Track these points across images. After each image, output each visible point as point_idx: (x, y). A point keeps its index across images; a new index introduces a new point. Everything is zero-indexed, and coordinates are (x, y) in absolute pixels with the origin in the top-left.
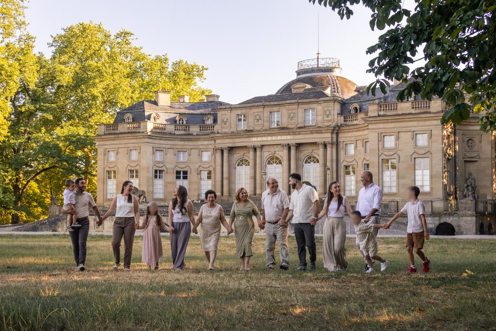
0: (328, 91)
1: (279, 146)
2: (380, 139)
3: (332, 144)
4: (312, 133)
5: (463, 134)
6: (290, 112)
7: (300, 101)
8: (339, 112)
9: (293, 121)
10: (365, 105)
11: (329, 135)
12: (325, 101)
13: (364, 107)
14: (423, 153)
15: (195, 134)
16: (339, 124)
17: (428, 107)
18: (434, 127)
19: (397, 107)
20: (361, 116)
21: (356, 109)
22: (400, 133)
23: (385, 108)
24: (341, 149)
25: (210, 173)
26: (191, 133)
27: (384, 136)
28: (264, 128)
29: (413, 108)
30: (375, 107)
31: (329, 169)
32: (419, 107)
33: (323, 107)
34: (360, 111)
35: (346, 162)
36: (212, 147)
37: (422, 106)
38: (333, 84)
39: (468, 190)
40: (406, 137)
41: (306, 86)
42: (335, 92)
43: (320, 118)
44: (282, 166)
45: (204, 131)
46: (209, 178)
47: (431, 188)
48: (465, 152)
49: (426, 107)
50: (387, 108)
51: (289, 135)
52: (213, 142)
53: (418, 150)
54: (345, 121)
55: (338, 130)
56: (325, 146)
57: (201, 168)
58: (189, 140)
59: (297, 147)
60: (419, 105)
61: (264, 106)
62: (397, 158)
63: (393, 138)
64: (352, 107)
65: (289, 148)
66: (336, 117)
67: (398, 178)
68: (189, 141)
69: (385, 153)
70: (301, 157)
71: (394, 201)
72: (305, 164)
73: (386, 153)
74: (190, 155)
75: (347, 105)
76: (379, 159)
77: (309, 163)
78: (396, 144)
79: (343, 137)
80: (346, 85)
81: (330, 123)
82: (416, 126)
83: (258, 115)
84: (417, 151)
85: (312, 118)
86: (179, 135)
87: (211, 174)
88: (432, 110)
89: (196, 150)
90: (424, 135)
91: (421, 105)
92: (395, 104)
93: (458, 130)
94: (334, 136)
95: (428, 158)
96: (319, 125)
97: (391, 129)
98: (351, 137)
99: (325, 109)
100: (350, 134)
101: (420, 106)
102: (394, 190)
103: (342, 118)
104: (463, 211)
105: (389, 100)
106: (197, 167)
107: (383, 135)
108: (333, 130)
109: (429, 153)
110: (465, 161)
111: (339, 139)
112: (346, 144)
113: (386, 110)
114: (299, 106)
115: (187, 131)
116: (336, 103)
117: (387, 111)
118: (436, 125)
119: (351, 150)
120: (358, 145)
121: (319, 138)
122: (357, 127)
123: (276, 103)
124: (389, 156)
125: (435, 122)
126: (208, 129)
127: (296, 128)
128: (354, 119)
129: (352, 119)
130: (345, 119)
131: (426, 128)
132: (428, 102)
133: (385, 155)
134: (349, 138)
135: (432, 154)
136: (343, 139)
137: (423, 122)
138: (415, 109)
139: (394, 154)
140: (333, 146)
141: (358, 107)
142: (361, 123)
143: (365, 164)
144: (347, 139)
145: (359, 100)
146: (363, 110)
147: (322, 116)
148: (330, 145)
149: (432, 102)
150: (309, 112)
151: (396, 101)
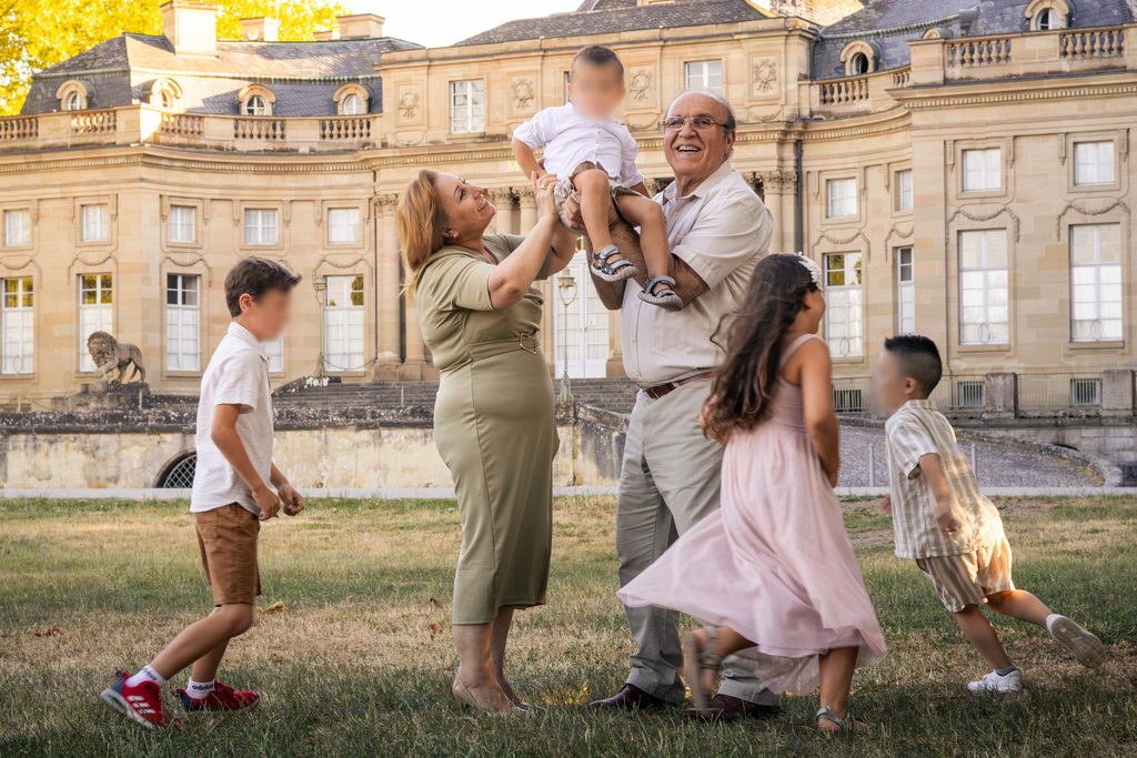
2: (950, 162)
3: (781, 180)
6: (634, 70)
7: (667, 34)
8: (805, 71)
9: (643, 104)
10: (894, 45)
11: (772, 150)
12: (756, 34)
13: (891, 53)
14: (1100, 208)
15: (304, 149)
16: (805, 113)
17: (1115, 52)
18: (1136, 119)
19: (1008, 51)
20: (880, 84)
21: (862, 61)
22: (1022, 143)
23: (967, 56)
24: (812, 199)
25: (358, 283)
26: (289, 146)
27: (964, 151)
29: (1065, 54)
30: (935, 52)
32: (1084, 52)
33: (751, 55)
34: (876, 68)
36: (364, 194)
37: (1097, 46)
40: (1040, 154)
43: (737, 92)
45: (335, 140)
46: (358, 299)
47: (1128, 329)
49: (1111, 50)
50: (976, 56)
52: (367, 178)
53: (1080, 199)
54: (825, 101)
55: (801, 133)
57: (326, 269)
58: (286, 170)
60: (1084, 44)
61: (544, 52)
62: (1010, 225)
63: (996, 157)
64: (847, 54)
66: (793, 86)
67: (1015, 293)
68: (286, 173)
69: (967, 209)
71: (1004, 375)
73: (973, 210)
74: (287, 223)
75: (829, 46)
78: (1006, 179)
79: (819, 156)
81: (776, 109)
82: (1074, 118)
83: (522, 83)
84: (1078, 203)
86: (249, 153)
87: (362, 287)
88: (1130, 59)
89: (309, 206)
90: (1101, 145)
91: (1093, 43)
92: (1003, 42)
94: (789, 152)
95: (1118, 227)
97: (989, 128)
98: (845, 156)
99: (757, 61)
100: (841, 147)
101: (1087, 47)
102: (1001, 337)
103: (816, 91)
105: (981, 27)
106: (313, 265)
107: (960, 147)
108: (785, 133)
109: (1118, 209)
111: (804, 163)
112: (828, 180)
113: (972, 61)
114: (667, 51)
115: (278, 139)
116: (794, 40)
117: (976, 64)
119: (847, 199)
120: (870, 185)
121: (738, 161)
122: (867, 120)
123: (584, 41)
124: (983, 220)
126: (350, 131)
127: (655, 126)
128: (857, 94)
129: (850, 95)
130: (825, 93)
131: (1108, 123)
132: (1115, 33)
133: (968, 216)
134: (840, 161)
135: (1128, 211)
136: (820, 162)
137: (1099, 102)
138: (1070, 56)
139: (999, 213)
140: (786, 185)
141: (869, 54)
142: (881, 109)
143: (896, 248)
144: (832, 161)
145: (871, 29)
146: (888, 62)
147: (746, 85)
148: (775, 185)
149: (1131, 34)
150: (702, 72)
151: (1006, 29)
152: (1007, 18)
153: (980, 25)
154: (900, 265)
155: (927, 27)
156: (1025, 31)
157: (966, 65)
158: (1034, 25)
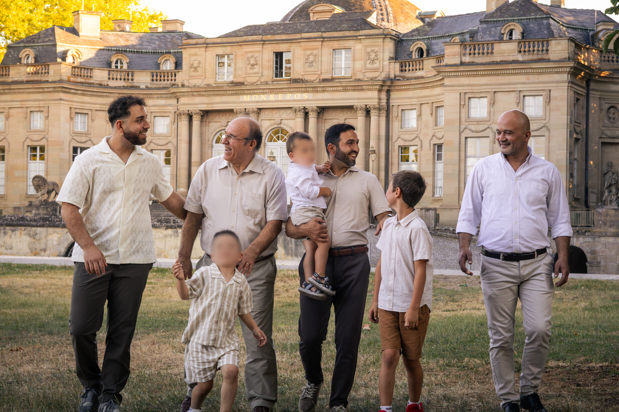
0: (373, 19)
1: (289, 111)
2: (462, 103)
3: (379, 109)
4: (345, 89)
5: (600, 98)
6: (308, 52)
7: (325, 35)
8: (392, 55)
9: (312, 69)
10: (437, 44)
11: (375, 94)
12: (369, 36)
13: (435, 48)
14: (535, 128)
15: (143, 86)
16: (392, 76)
17: (545, 52)
18: (555, 85)
19: (493, 49)
20: (429, 63)
21: (421, 51)
22: (498, 95)
23: (472, 51)
24: (394, 119)
25: (168, 154)
26: (135, 84)
27: (469, 98)
28: (263, 80)
29: (520, 52)
30: (457, 49)
31: (374, 152)
32: (529, 51)
33: (366, 47)
34: (428, 55)
36: (172, 109)
37: (536, 48)
38: (380, 6)
39: (610, 191)
40: (507, 101)
41: (334, 10)
42: (383, 20)
43: (359, 65)
45: (158, 82)
46: (168, 162)
48: (603, 129)
49: (543, 50)
50: (477, 51)
51: (307, 92)
52: (174, 101)
54: (402, 71)
55: (390, 86)
56: (368, 112)
57: (152, 146)
59: (318, 113)
60: (529, 47)
61: (264, 42)
62: (491, 135)
63: (485, 101)
64: (413, 48)
65: (306, 115)
66: (386, 63)
69: (470, 127)
73: (473, 128)
75: (405, 43)
76: (460, 136)
78: (489, 113)
79: (398, 98)
80: (401, 8)
81: (377, 74)
82: (524, 83)
83: (252, 57)
85: (345, 64)
86: (115, 88)
87: (170, 156)
88: (552, 56)
90: (537, 97)
91: (534, 47)
92: (490, 45)
93: (593, 90)
94: (384, 95)
95: (544, 137)
96: (358, 77)
97: (482, 87)
98: (411, 98)
99: (369, 49)
100: (410, 94)
101: (531, 49)
103: (397, 65)
104: (601, 228)
105: (479, 37)
107: (468, 96)
108: (382, 86)
109: (544, 129)
110: (603, 143)
111: (391, 101)
112: (402, 110)
113: (475, 54)
114: (325, 43)
115: (130, 81)
116: (388, 40)
117: (476, 55)
118: (558, 82)
119: (412, 119)
120: (423, 113)
121: (358, 99)
122: (422, 81)
123: (284, 37)
124: (478, 132)
125: (557, 77)
126: (166, 78)
127: (318, 80)
128: (418, 67)
129: (414, 68)
130: (402, 67)
131: (540, 86)
132: (545, 43)
133: (470, 130)
134: (409, 100)
135: (549, 130)
136: (398, 101)
137: (537, 76)
138: (522, 53)
139: (486, 129)
140: (381, 112)
141: (424, 48)
142: (429, 75)
143: (435, 145)
144: (405, 101)
145: (426, 35)
146: (434, 52)
147: (363, 61)
148: (377, 111)
149: (553, 43)
150: (341, 55)
151: (492, 39)
152: (493, 33)
153: (479, 36)
154: (436, 153)
155: (453, 36)
156: (501, 40)
157: (472, 56)
158: (505, 37)
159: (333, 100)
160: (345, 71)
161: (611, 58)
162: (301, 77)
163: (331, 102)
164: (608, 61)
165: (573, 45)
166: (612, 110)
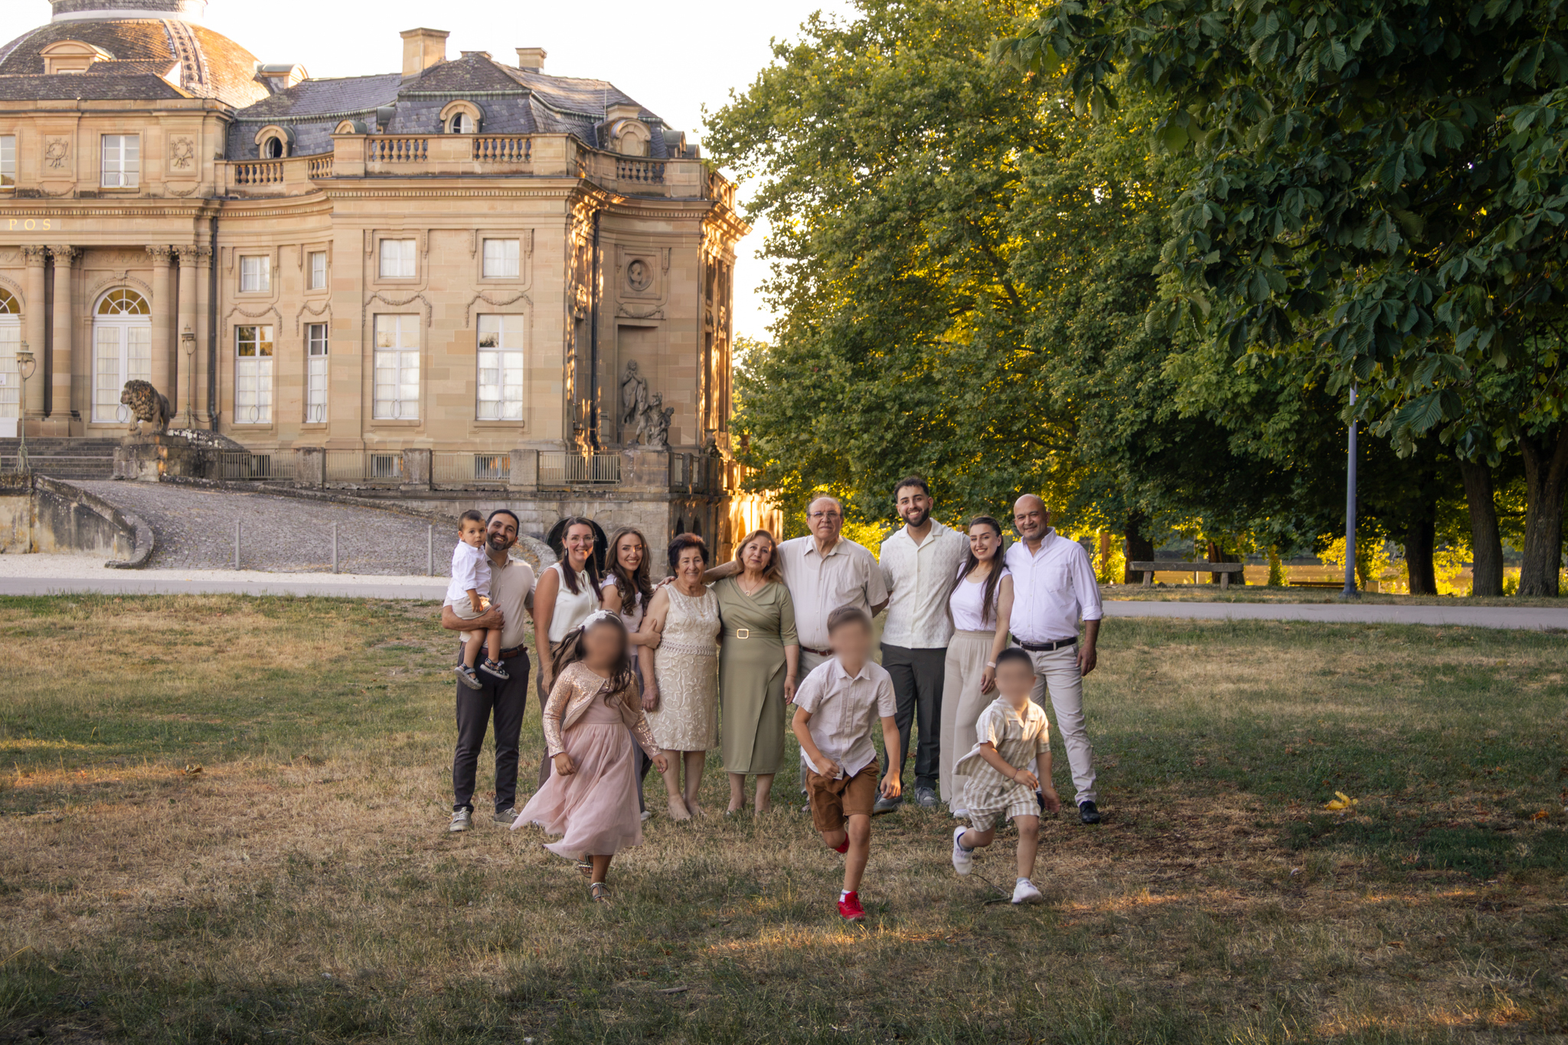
0: (173, 77)
1: (12, 253)
2: (368, 249)
3: (197, 254)
4: (129, 214)
5: (616, 245)
6: (51, 139)
7: (85, 105)
8: (220, 151)
9: (59, 171)
10: (308, 132)
11: (189, 224)
12: (174, 112)
13: (304, 139)
14: (506, 299)
16: (221, 191)
17: (522, 159)
18: (542, 220)
19: (425, 150)
20: (295, 169)
21: (276, 146)
22: (436, 235)
23: (386, 152)
24: (226, 273)
27: (381, 240)
29: (477, 156)
30: (353, 146)
31: (186, 337)
32: (494, 156)
33: (168, 132)
34: (290, 154)
35: (242, 313)
37: (507, 151)
38: (185, 51)
39: (648, 419)
40: (452, 247)
41: (94, 54)
42: (190, 78)
43: (154, 167)
44: (22, 318)
47: (529, 410)
48: (622, 301)
49: (519, 155)
50: (395, 152)
51: (50, 216)
53: (487, 291)
54: (240, 181)
55: (217, 210)
56: (174, 259)
59: (75, 258)
60: (494, 148)
62: (423, 310)
63: (411, 247)
64: (262, 137)
65: (48, 261)
66: (210, 165)
67: (426, 374)
69: (384, 294)
70: (87, 292)
71: (421, 451)
72: (99, 317)
73: (389, 296)
75: (244, 128)
76: (364, 311)
77: (115, 311)
78: (420, 268)
79: (232, 233)
80: (225, 57)
81: (192, 186)
82: (485, 216)
84: (486, 293)
85: (126, 164)
88: (537, 166)
90: (508, 242)
91: (503, 148)
92: (420, 142)
93: (605, 230)
94: (205, 228)
95: (521, 318)
96: (152, 191)
97: (405, 220)
98: (258, 234)
99: (175, 138)
100: (257, 226)
101: (498, 152)
102: (411, 413)
103: (231, 171)
104: (632, 484)
105: (398, 125)
107: (378, 236)
108: (202, 209)
109: (522, 301)
110: (621, 328)
111: (219, 239)
112: (242, 256)
113: (391, 156)
114: (84, 122)
116: (211, 121)
117: (395, 160)
118: (547, 216)
119: (259, 274)
120: (283, 263)
121: (154, 233)
122: (282, 203)
124: (397, 304)
125: (545, 206)
127: (71, 194)
128: (271, 176)
129: (265, 176)
130: (240, 173)
131: (515, 222)
132: (523, 142)
133: (384, 300)
134: (254, 238)
135: (532, 304)
136: (234, 239)
137: (508, 203)
138: (481, 159)
139: (413, 299)
140: (201, 259)
141: (284, 139)
142: (295, 192)
143: (307, 324)
144: (246, 239)
145: (285, 114)
146: (302, 148)
147: (163, 161)
148: (192, 258)
149: (538, 143)
150: (118, 145)
151: (421, 130)
152: (423, 119)
153: (398, 122)
154: (310, 340)
155: (341, 119)
156: (440, 132)
157: (386, 160)
158: (448, 128)
159: (103, 233)
160: (126, 177)
161: (634, 173)
162: (36, 187)
163: (100, 237)
164: (631, 177)
165: (574, 146)
166: (636, 266)
